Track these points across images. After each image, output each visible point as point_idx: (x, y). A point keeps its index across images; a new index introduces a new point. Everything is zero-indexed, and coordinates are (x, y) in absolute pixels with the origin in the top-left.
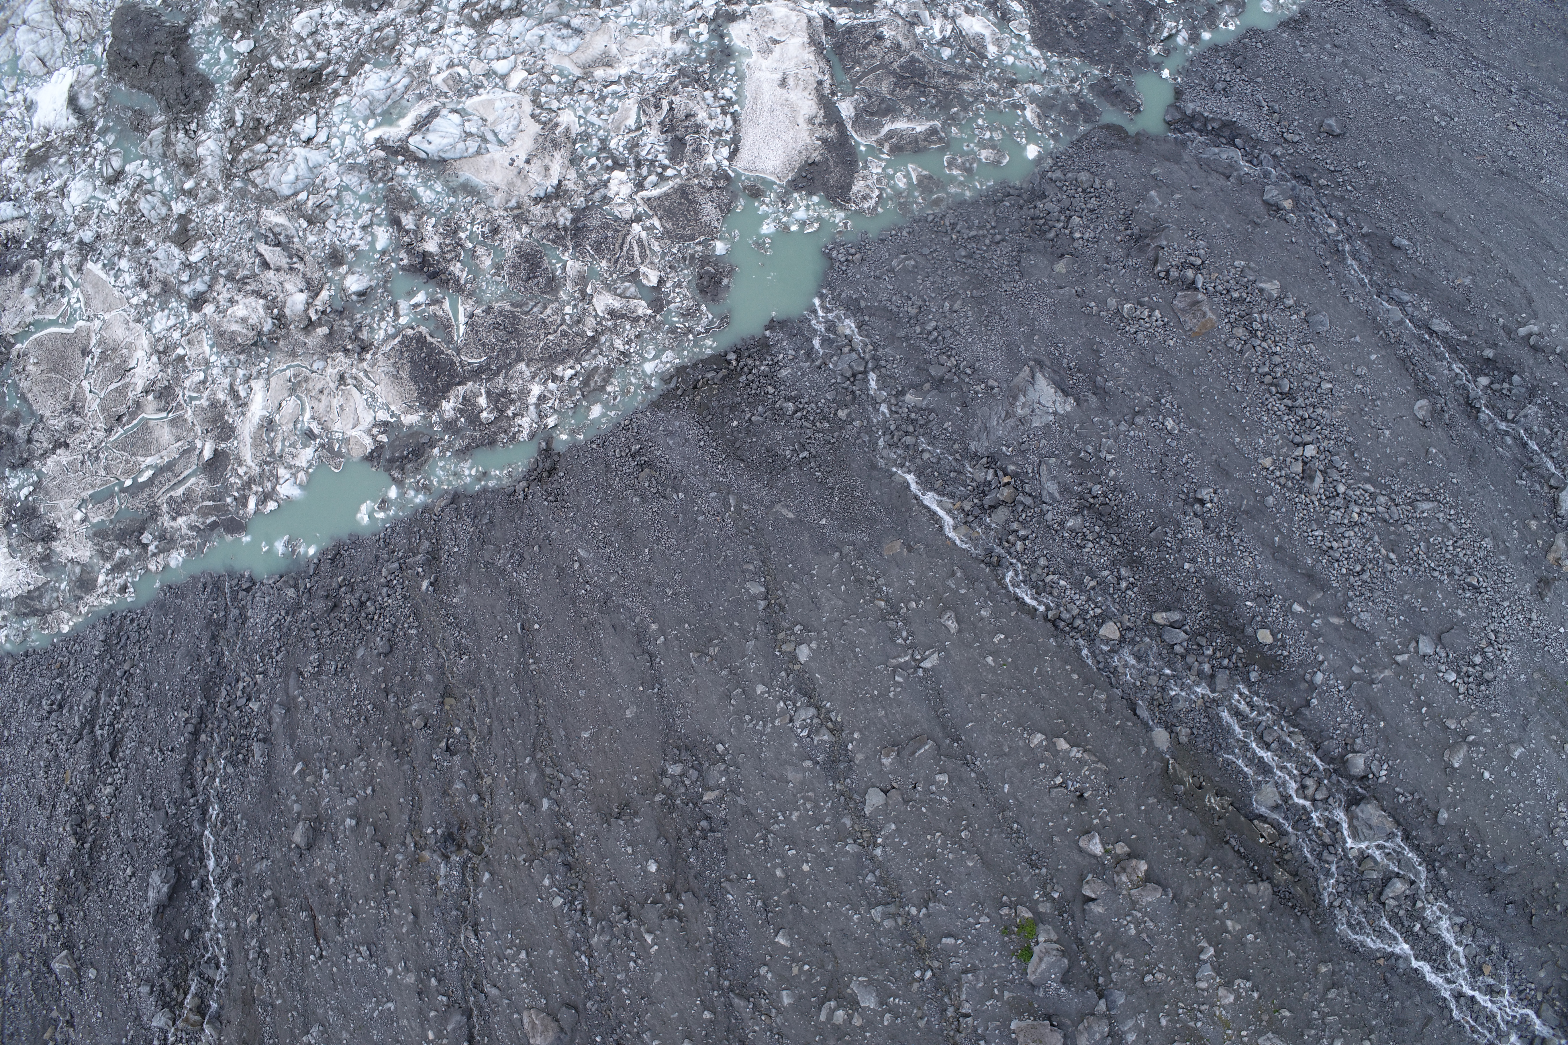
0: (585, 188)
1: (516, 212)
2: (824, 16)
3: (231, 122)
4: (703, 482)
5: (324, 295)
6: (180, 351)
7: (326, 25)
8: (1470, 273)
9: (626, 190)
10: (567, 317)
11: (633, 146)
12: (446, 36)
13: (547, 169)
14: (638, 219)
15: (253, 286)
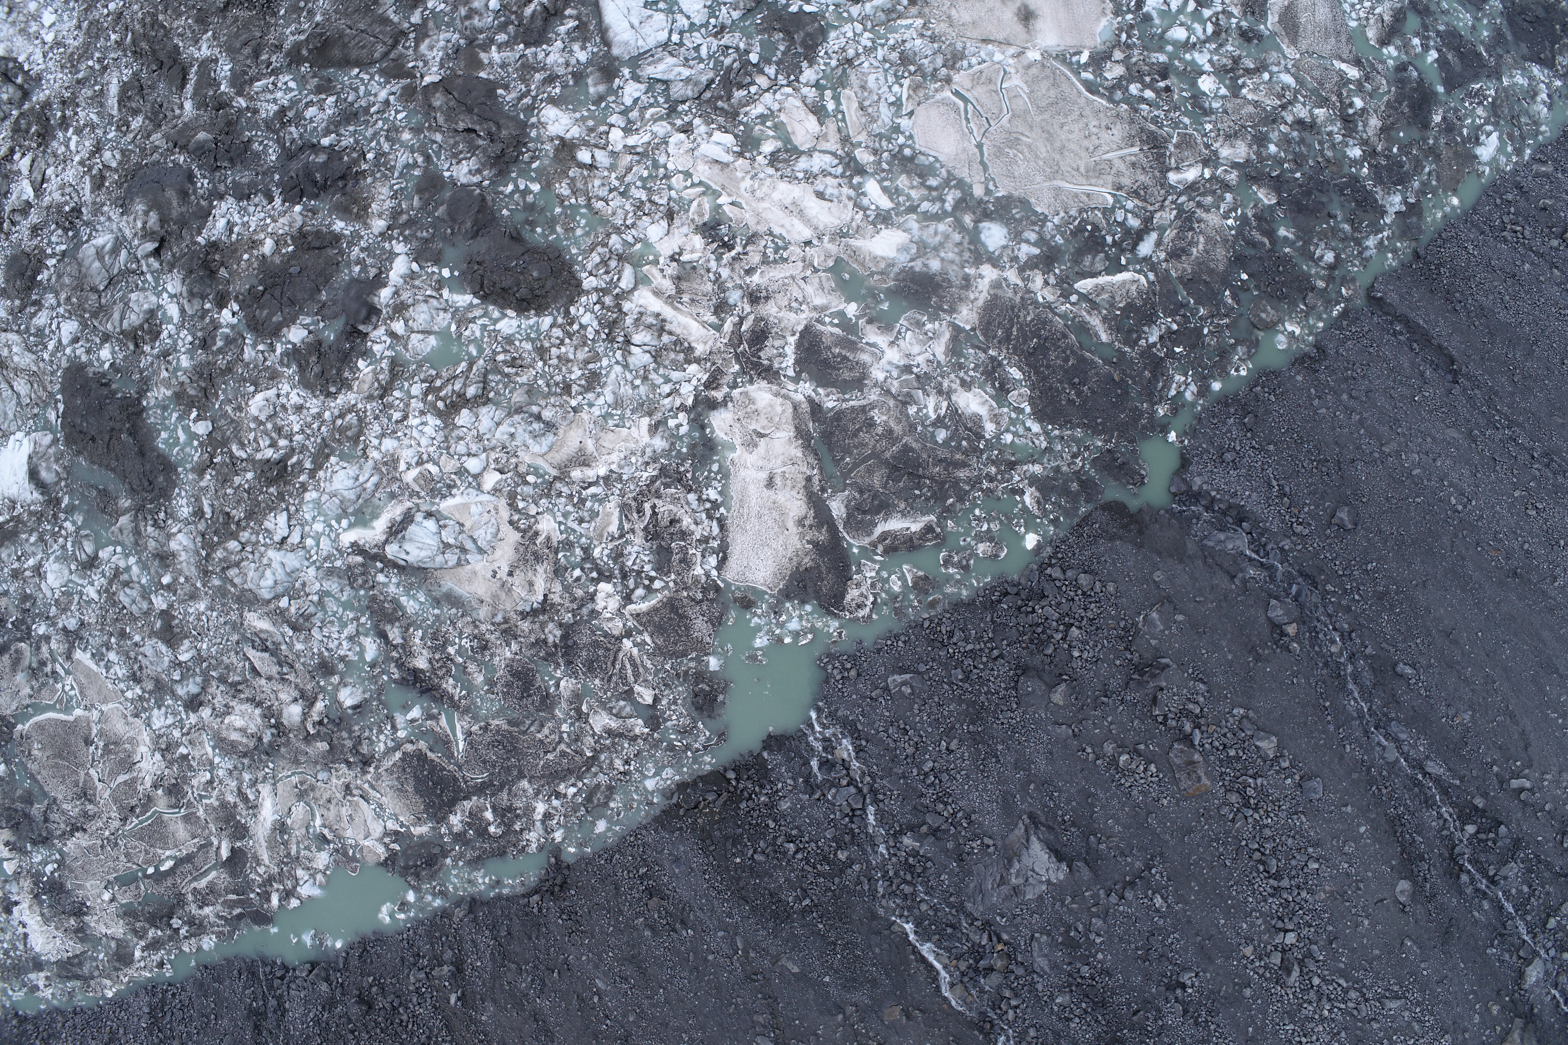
0: (572, 602)
1: (504, 626)
2: (810, 400)
3: (199, 513)
4: (710, 918)
5: (319, 706)
6: (183, 750)
7: (283, 406)
8: (1471, 708)
9: (614, 604)
10: (565, 736)
11: (618, 555)
12: (411, 427)
13: (531, 584)
14: (628, 634)
15: (247, 694)
